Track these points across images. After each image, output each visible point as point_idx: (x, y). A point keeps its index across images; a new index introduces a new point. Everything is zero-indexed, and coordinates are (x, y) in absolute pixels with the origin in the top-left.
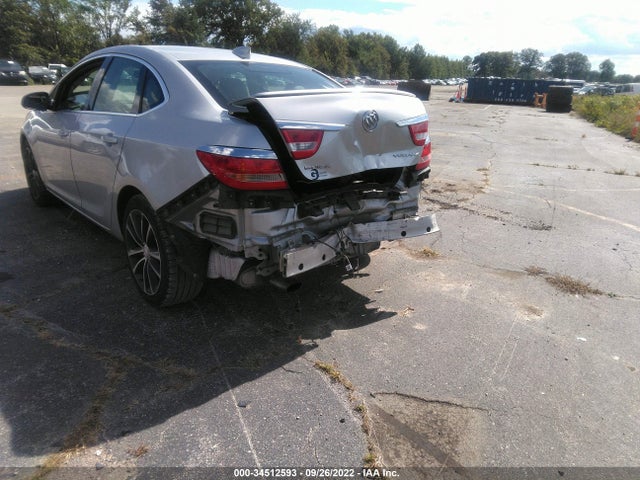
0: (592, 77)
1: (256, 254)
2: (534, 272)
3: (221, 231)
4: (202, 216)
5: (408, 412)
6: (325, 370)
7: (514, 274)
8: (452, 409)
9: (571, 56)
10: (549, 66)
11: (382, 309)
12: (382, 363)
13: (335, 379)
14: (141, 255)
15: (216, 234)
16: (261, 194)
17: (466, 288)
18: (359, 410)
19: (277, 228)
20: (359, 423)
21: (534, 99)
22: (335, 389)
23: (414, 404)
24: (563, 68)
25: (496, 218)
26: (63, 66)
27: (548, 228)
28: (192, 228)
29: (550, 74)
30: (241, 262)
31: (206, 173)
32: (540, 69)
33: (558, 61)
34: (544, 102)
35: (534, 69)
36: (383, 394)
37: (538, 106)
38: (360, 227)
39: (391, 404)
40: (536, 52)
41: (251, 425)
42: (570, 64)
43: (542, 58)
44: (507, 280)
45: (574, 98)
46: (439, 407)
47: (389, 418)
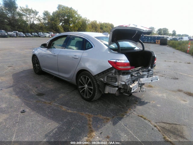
0: (170, 35)
1: (121, 87)
2: (180, 91)
3: (112, 81)
4: (107, 77)
5: (167, 126)
6: (141, 117)
7: (175, 91)
8: (178, 125)
9: (163, 29)
10: (157, 32)
11: (146, 101)
12: (154, 115)
13: (145, 119)
14: (84, 88)
15: (111, 82)
16: (125, 71)
17: (165, 95)
18: (155, 126)
19: (127, 80)
20: (157, 129)
21: (156, 42)
22: (146, 121)
23: (168, 125)
24: (161, 32)
25: (163, 76)
26: (17, 32)
27: (177, 79)
28: (103, 80)
29: (158, 34)
30: (117, 89)
31: (111, 66)
32: (155, 33)
33: (160, 30)
34: (159, 42)
35: (153, 33)
36: (159, 122)
37: (157, 44)
38: (141, 79)
39: (162, 125)
40: (153, 28)
41: (131, 130)
42: (163, 31)
43: (155, 29)
44: (174, 93)
45: (168, 41)
46: (174, 125)
47: (164, 128)
